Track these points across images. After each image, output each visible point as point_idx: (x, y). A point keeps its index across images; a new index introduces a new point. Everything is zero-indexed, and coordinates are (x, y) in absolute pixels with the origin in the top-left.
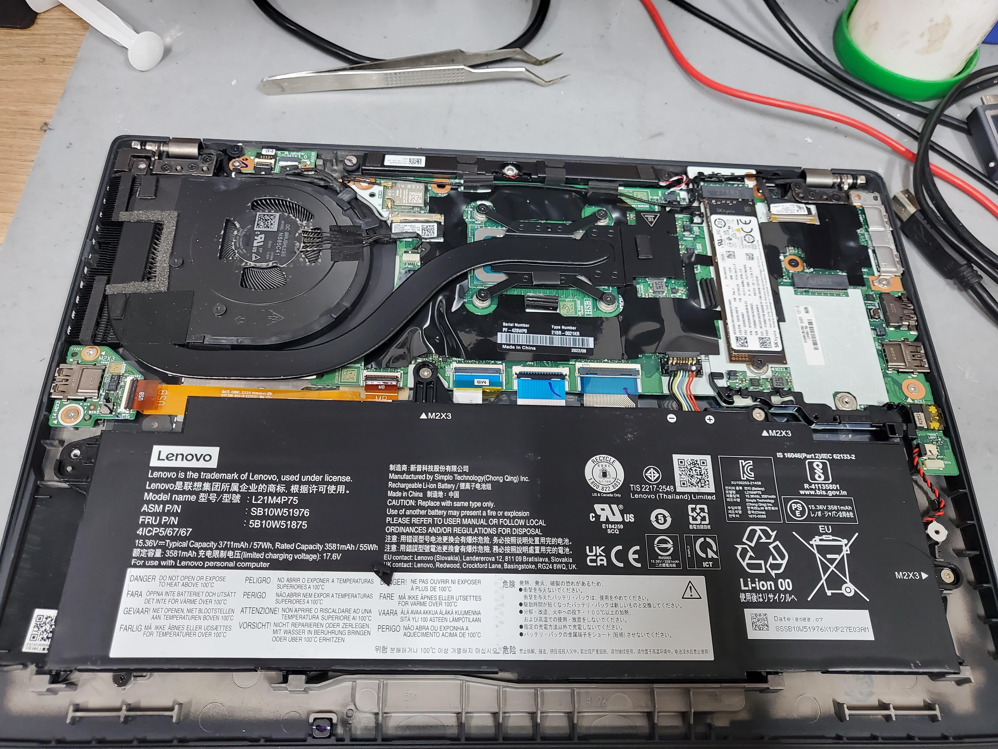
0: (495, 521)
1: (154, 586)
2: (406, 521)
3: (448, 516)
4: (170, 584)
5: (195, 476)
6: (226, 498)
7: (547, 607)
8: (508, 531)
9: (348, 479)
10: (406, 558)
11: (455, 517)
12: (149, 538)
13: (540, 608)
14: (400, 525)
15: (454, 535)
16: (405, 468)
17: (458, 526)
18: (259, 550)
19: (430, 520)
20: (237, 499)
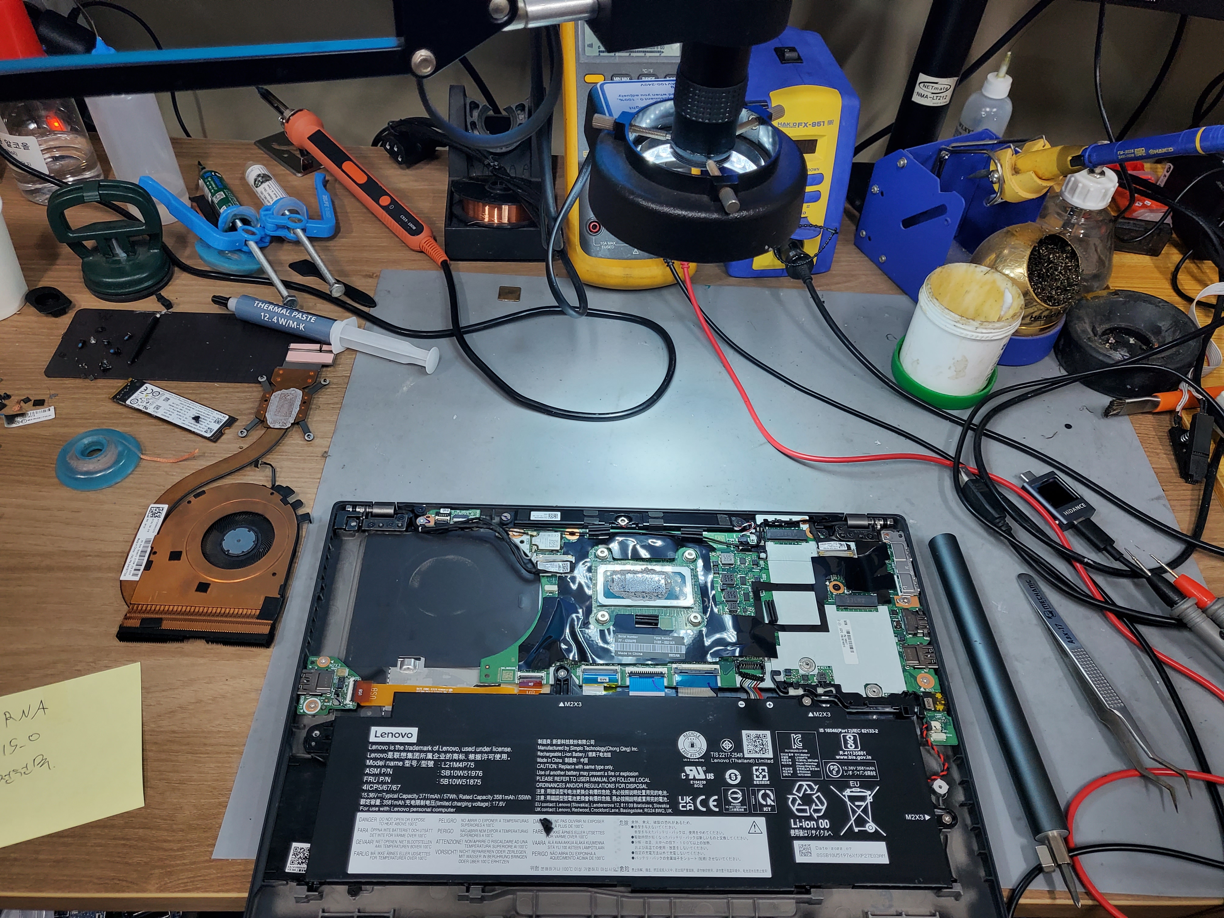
0: (614, 779)
1: (376, 825)
2: (551, 779)
3: (580, 776)
4: (387, 823)
5: (402, 748)
6: (424, 764)
7: (651, 839)
8: (623, 786)
9: (509, 750)
10: (551, 805)
11: (585, 776)
12: (372, 791)
13: (647, 840)
14: (546, 782)
15: (585, 789)
16: (549, 741)
17: (587, 782)
18: (448, 800)
19: (568, 779)
20: (431, 764)
